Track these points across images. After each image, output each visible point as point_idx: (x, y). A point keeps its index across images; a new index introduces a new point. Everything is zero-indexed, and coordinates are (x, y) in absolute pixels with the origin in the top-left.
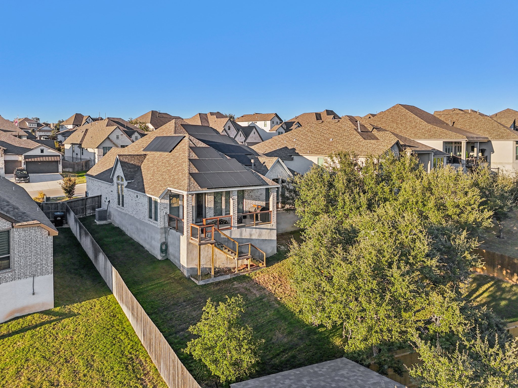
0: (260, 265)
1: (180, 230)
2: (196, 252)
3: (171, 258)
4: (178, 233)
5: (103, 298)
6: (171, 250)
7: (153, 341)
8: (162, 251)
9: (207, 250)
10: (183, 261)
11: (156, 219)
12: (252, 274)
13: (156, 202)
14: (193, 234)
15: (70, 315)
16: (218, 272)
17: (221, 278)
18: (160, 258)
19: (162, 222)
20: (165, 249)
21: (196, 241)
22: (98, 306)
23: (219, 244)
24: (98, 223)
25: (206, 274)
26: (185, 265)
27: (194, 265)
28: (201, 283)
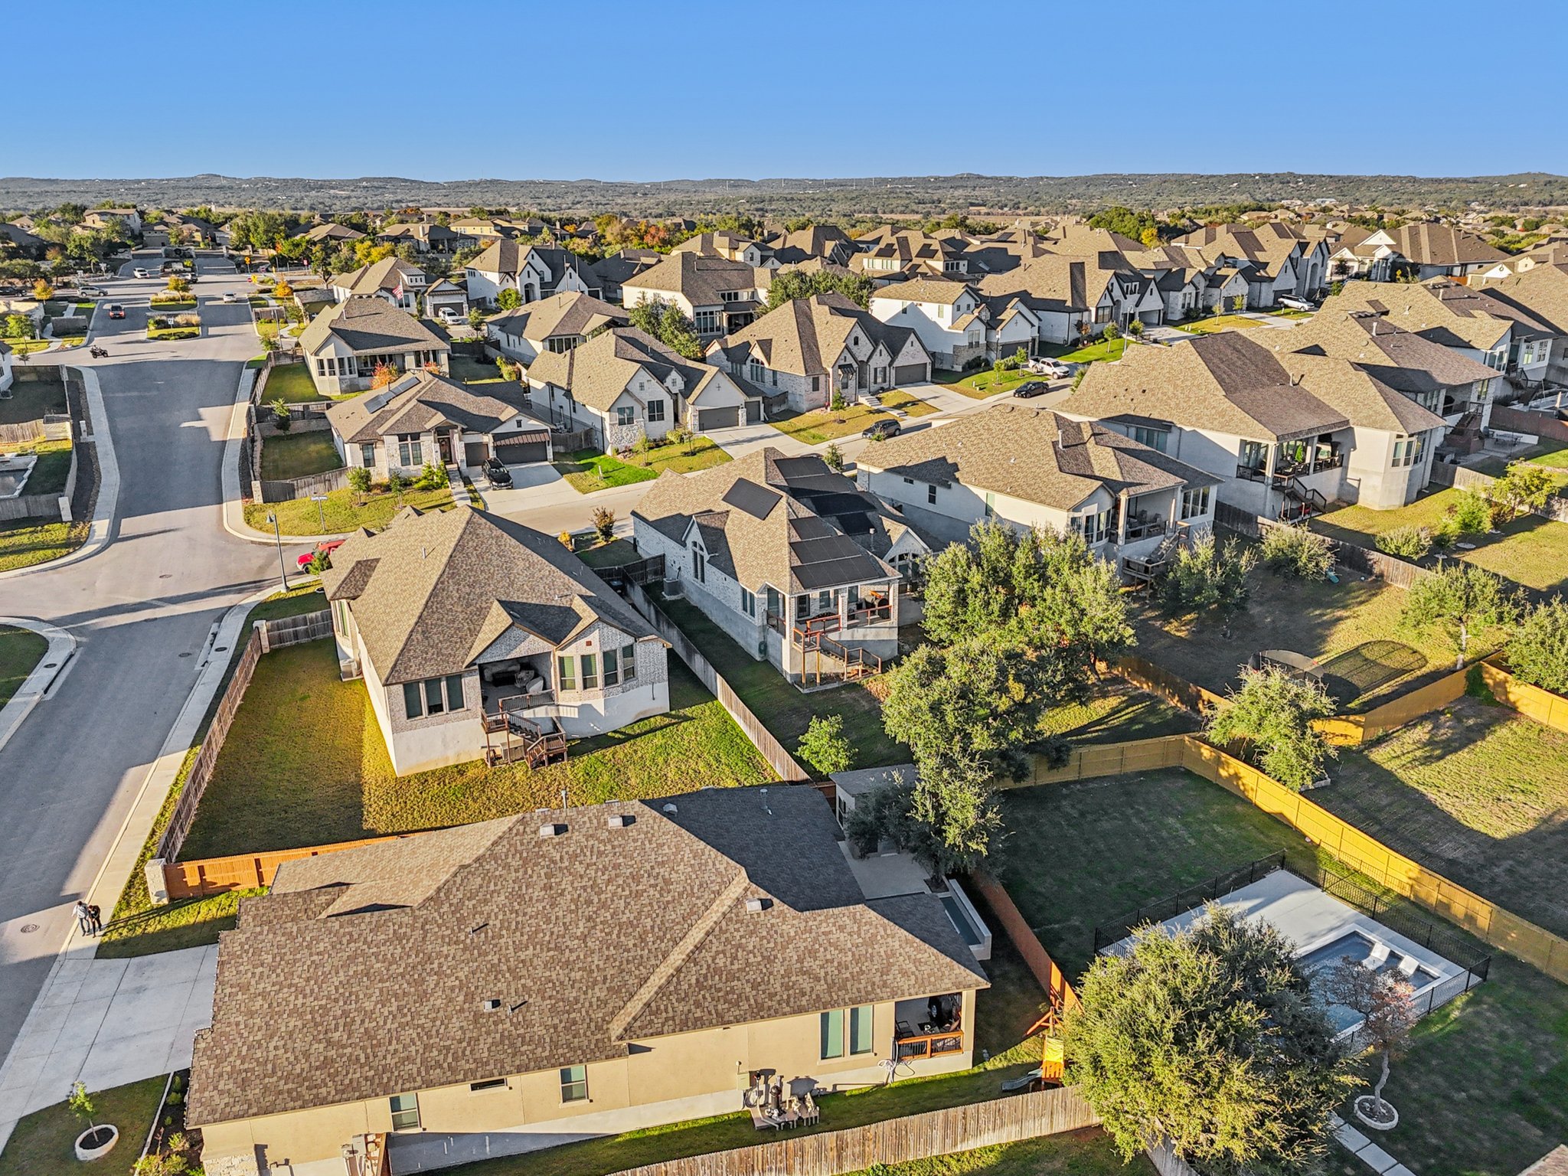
0: (874, 671)
1: (780, 629)
2: (800, 657)
3: (772, 660)
4: (779, 635)
5: (710, 704)
6: (771, 650)
7: (768, 746)
8: (760, 651)
9: (814, 656)
10: (786, 666)
11: (752, 614)
12: (864, 682)
13: (752, 595)
14: (797, 639)
15: (686, 719)
16: (825, 679)
17: (829, 687)
18: (758, 659)
19: (759, 620)
20: (763, 648)
21: (799, 648)
22: (708, 713)
23: (826, 651)
24: (668, 598)
25: (811, 680)
26: (788, 671)
27: (798, 671)
28: (806, 691)
